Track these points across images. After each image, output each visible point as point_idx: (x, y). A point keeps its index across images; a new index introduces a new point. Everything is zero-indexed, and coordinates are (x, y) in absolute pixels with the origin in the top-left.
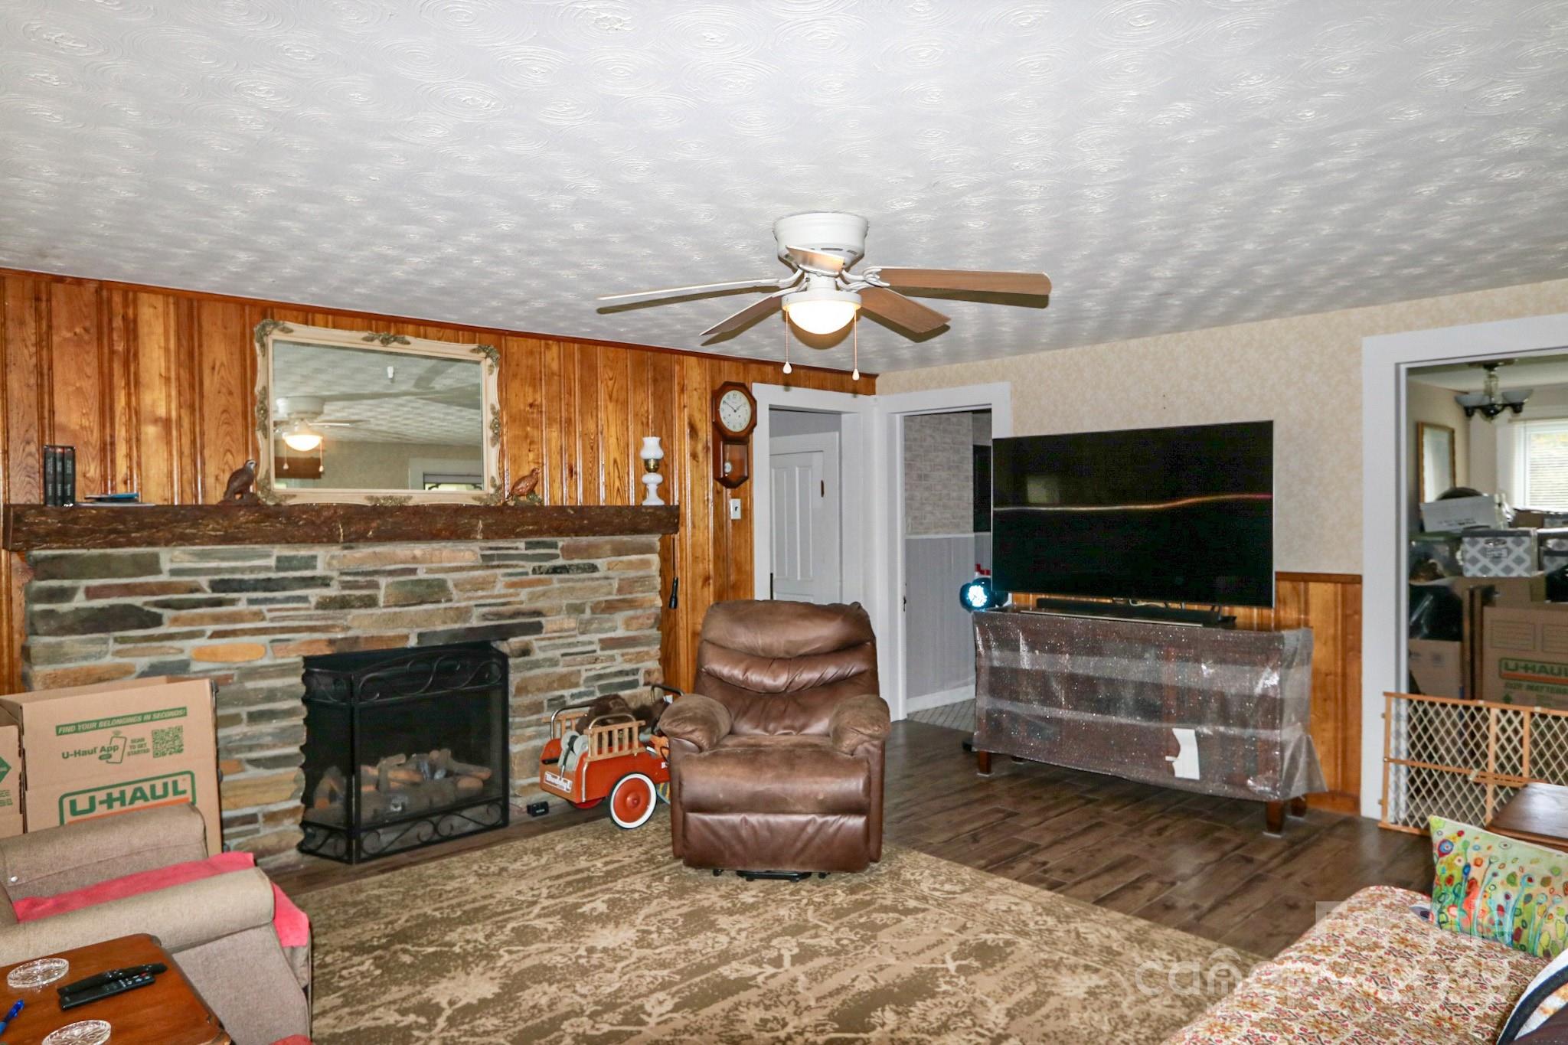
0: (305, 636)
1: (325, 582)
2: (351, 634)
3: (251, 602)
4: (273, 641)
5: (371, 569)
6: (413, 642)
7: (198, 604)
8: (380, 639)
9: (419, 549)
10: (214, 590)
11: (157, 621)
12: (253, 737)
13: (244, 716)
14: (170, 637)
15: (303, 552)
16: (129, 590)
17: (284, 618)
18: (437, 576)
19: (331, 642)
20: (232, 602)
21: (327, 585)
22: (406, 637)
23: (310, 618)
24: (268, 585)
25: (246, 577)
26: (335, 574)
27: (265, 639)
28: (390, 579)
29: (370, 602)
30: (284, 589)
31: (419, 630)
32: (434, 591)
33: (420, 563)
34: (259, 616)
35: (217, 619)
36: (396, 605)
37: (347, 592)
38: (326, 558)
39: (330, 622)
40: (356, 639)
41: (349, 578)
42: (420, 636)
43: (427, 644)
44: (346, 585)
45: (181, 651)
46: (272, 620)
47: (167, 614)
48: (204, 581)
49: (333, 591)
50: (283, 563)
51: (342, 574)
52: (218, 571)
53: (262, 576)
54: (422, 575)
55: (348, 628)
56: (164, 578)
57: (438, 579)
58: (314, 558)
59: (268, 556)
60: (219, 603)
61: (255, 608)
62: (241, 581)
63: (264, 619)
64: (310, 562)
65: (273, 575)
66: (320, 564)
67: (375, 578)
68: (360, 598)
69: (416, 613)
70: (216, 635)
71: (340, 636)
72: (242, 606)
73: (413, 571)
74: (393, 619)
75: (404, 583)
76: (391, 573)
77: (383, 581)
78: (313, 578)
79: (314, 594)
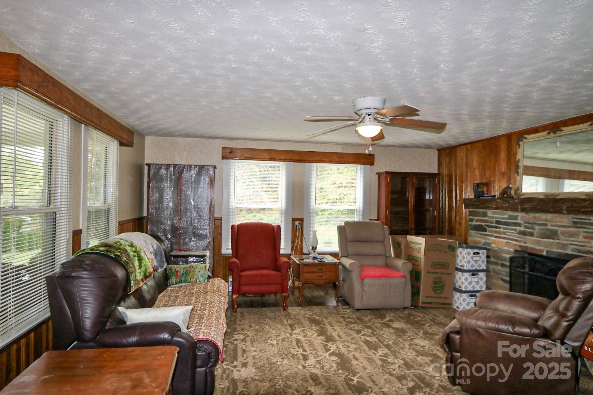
0: (515, 243)
1: (519, 225)
2: (526, 245)
3: (504, 229)
4: (507, 242)
5: (533, 222)
6: (545, 254)
7: (493, 227)
8: (534, 249)
9: (549, 216)
10: (496, 224)
11: (485, 230)
12: (500, 271)
13: (500, 263)
14: (487, 235)
15: (515, 214)
16: (482, 221)
17: (510, 235)
18: (555, 228)
19: (521, 246)
20: (500, 228)
21: (520, 226)
22: (542, 251)
23: (516, 237)
24: (507, 224)
25: (502, 220)
26: (522, 222)
27: (505, 241)
28: (539, 227)
29: (532, 235)
30: (510, 226)
31: (547, 249)
32: (552, 234)
33: (549, 222)
34: (504, 233)
35: (496, 232)
36: (540, 238)
37: (526, 230)
38: (521, 216)
39: (521, 239)
40: (527, 247)
41: (527, 225)
42: (547, 252)
43: (549, 255)
44: (526, 227)
45: (489, 240)
46: (507, 235)
47: (488, 228)
48: (494, 220)
49: (522, 229)
50: (510, 217)
51: (525, 223)
52: (496, 218)
53: (505, 221)
54: (549, 227)
55: (526, 243)
56: (487, 218)
57: (555, 230)
58: (517, 216)
59: (506, 214)
60: (496, 227)
61: (505, 230)
62: (501, 221)
63: (505, 234)
64: (516, 218)
65: (508, 221)
66: (519, 218)
67: (534, 226)
68: (529, 232)
69: (546, 242)
70: (496, 237)
71: (523, 245)
72: (501, 230)
73: (546, 225)
74: (538, 243)
75: (543, 229)
76: (539, 225)
77: (537, 227)
78: (517, 223)
79: (518, 228)
